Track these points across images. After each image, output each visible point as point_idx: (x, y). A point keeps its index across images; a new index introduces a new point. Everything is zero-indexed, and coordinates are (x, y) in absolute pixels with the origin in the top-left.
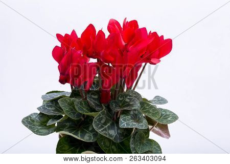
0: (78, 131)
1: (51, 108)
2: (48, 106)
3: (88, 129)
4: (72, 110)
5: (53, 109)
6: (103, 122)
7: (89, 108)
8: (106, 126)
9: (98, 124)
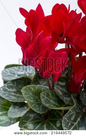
0: (43, 124)
1: (12, 89)
2: (9, 87)
3: (55, 124)
4: (37, 101)
5: (14, 90)
6: (72, 119)
7: (56, 99)
8: (76, 123)
9: (68, 123)
